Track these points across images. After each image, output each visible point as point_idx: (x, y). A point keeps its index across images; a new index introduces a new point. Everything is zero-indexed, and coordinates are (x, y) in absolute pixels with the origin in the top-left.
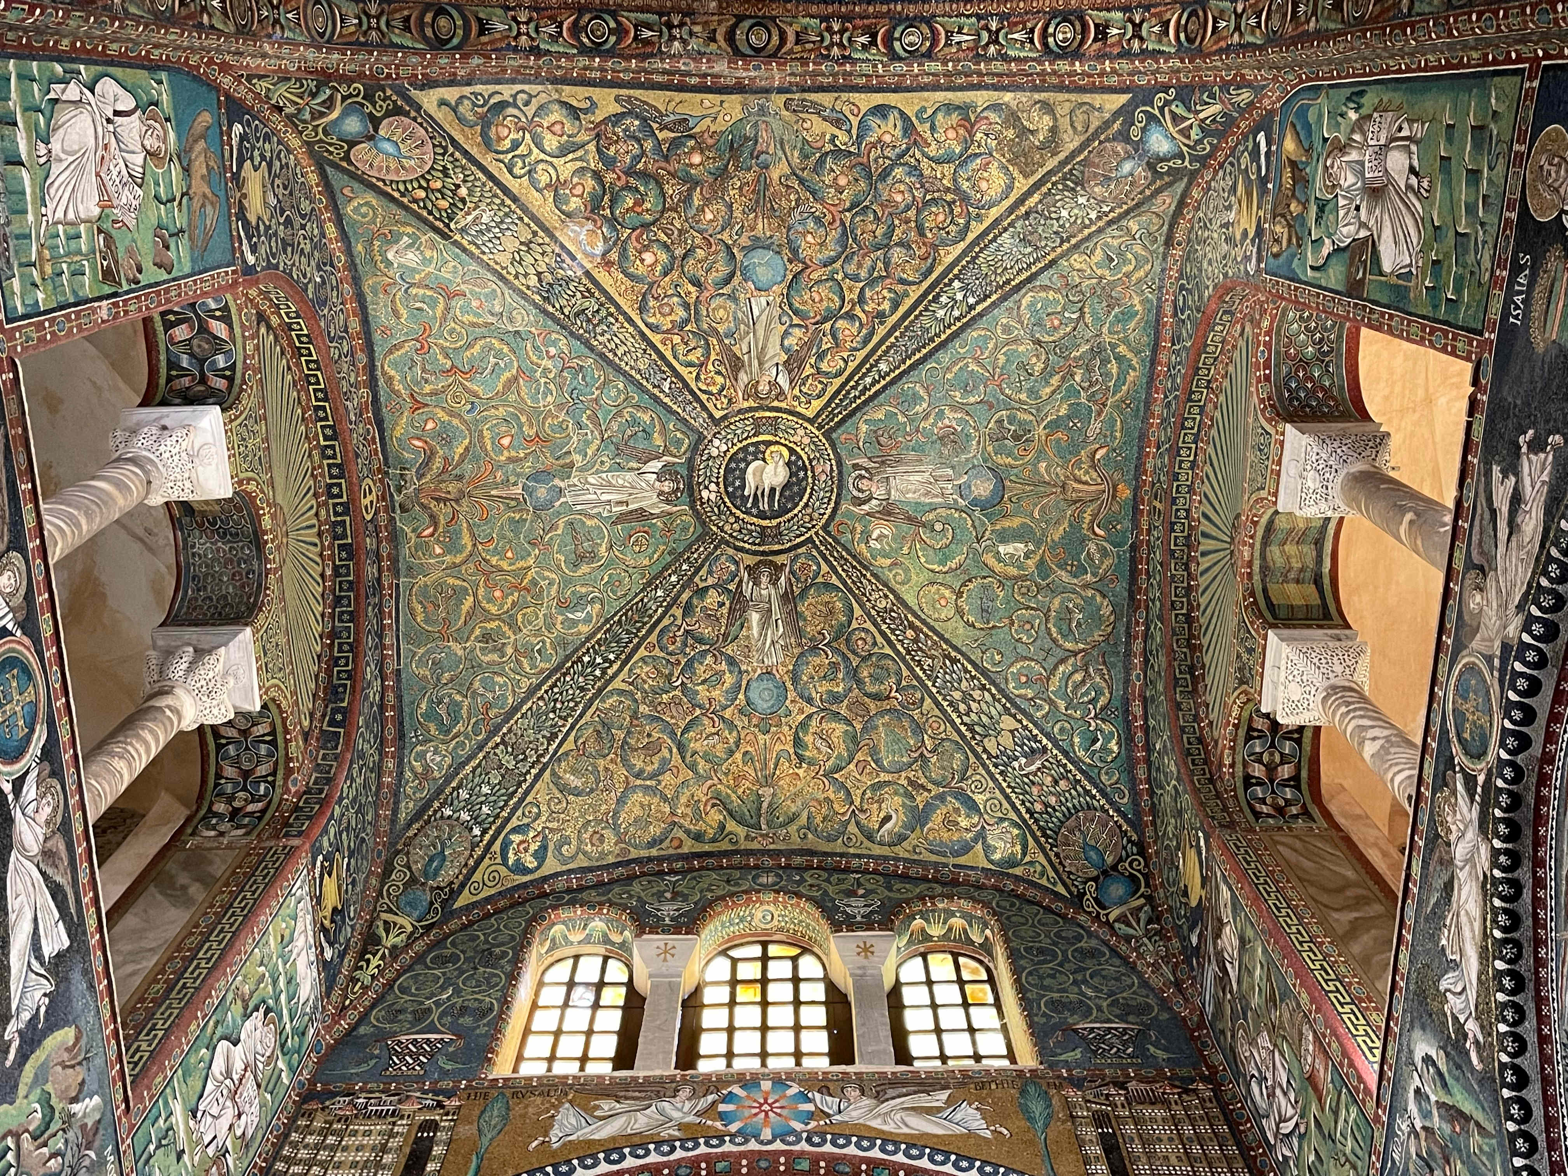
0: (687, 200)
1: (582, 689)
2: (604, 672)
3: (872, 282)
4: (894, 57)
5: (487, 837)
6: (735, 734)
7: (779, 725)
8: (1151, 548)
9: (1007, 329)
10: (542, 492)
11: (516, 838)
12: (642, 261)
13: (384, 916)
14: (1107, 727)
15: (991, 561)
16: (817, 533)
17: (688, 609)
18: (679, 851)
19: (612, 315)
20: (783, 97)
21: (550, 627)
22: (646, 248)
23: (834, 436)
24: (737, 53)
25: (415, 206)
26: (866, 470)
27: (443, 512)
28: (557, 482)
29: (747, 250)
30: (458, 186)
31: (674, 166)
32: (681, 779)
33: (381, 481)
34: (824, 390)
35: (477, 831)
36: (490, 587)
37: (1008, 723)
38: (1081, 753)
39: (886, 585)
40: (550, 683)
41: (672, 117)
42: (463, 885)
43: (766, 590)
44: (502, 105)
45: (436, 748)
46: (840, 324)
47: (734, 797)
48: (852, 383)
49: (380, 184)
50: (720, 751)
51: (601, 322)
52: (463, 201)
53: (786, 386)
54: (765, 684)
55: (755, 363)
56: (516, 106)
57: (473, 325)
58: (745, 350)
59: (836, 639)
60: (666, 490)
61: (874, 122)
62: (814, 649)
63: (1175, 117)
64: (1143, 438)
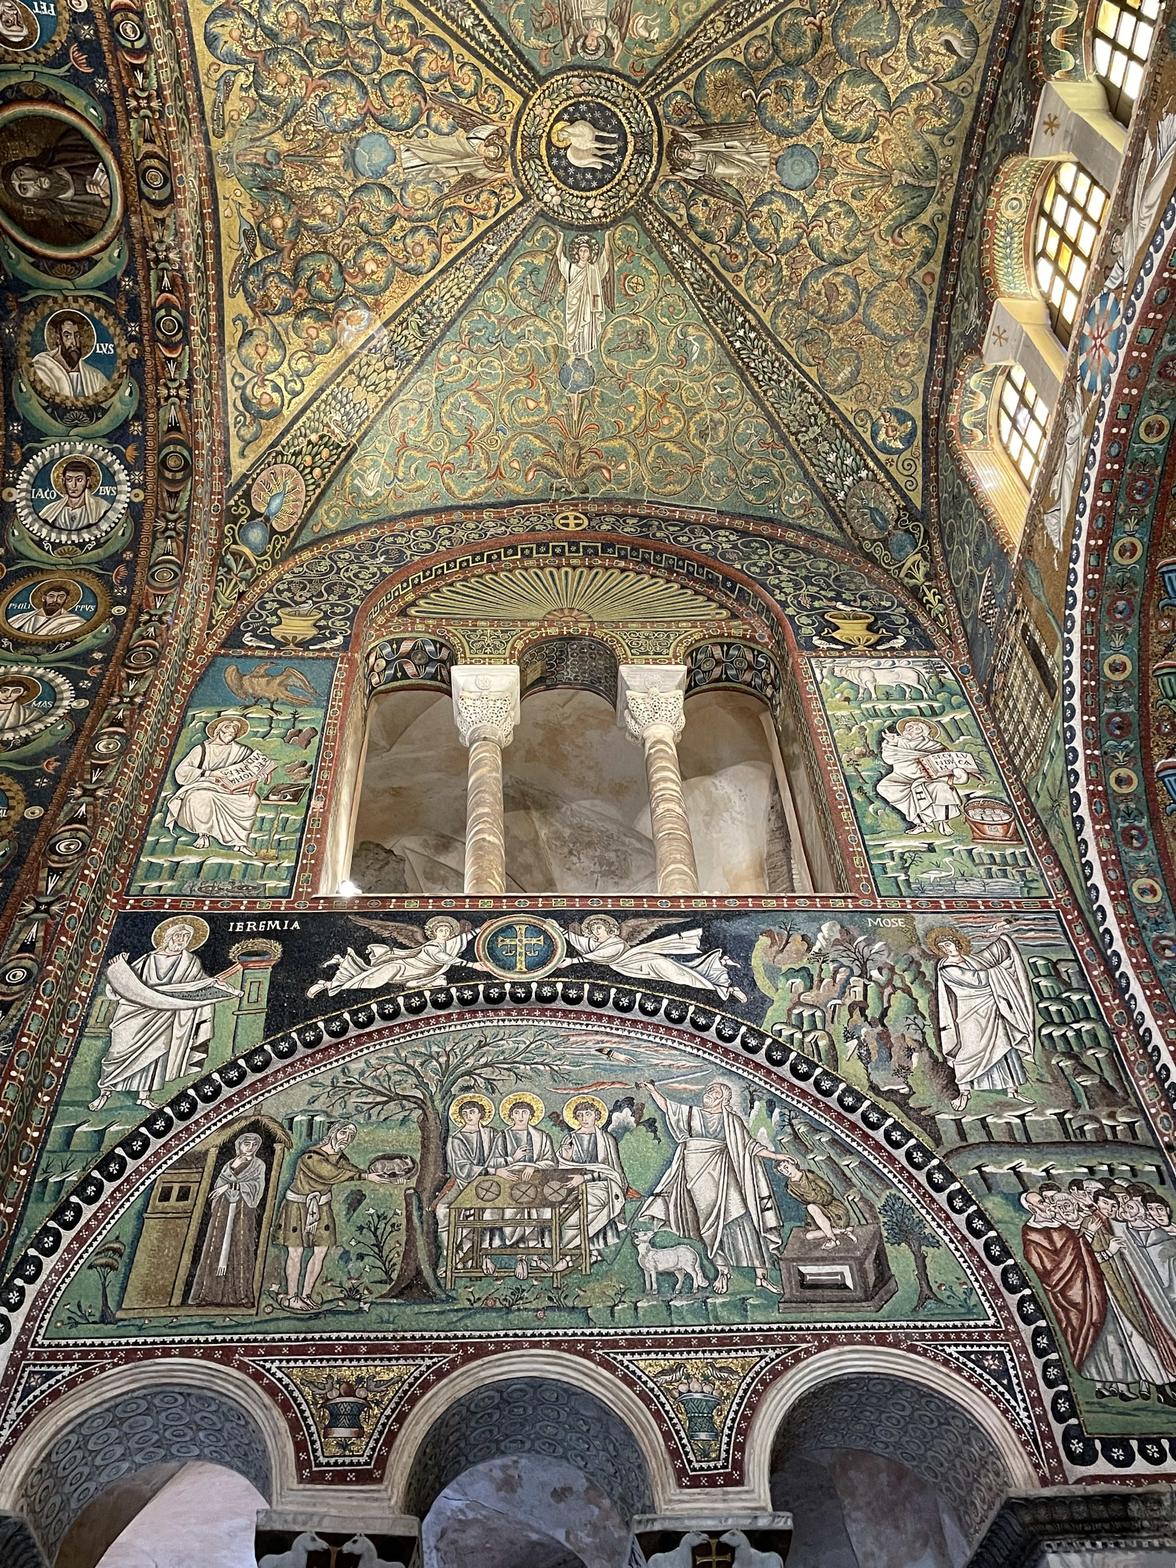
0: (316, 232)
1: (765, 352)
2: (752, 328)
3: (380, 42)
4: (148, 49)
5: (871, 464)
6: (831, 205)
7: (830, 157)
11: (882, 436)
12: (373, 273)
13: (902, 575)
16: (644, 94)
18: (937, 276)
19: (423, 302)
20: (213, 138)
21: (702, 377)
22: (362, 270)
23: (542, 73)
24: (171, 200)
25: (328, 476)
26: (576, 41)
27: (589, 460)
28: (570, 362)
29: (357, 172)
30: (310, 442)
31: (285, 243)
32: (867, 267)
33: (561, 506)
34: (494, 87)
35: (864, 474)
36: (659, 427)
39: (699, 22)
40: (753, 382)
41: (244, 245)
42: (904, 497)
43: (695, 155)
44: (245, 400)
45: (786, 494)
46: (425, 74)
47: (896, 213)
48: (487, 56)
49: (309, 505)
50: (846, 223)
51: (429, 311)
52: (322, 437)
53: (491, 128)
54: (787, 167)
55: (467, 161)
56: (244, 388)
57: (430, 427)
58: (454, 172)
59: (752, 81)
60: (587, 254)
61: (222, 50)
62: (759, 108)
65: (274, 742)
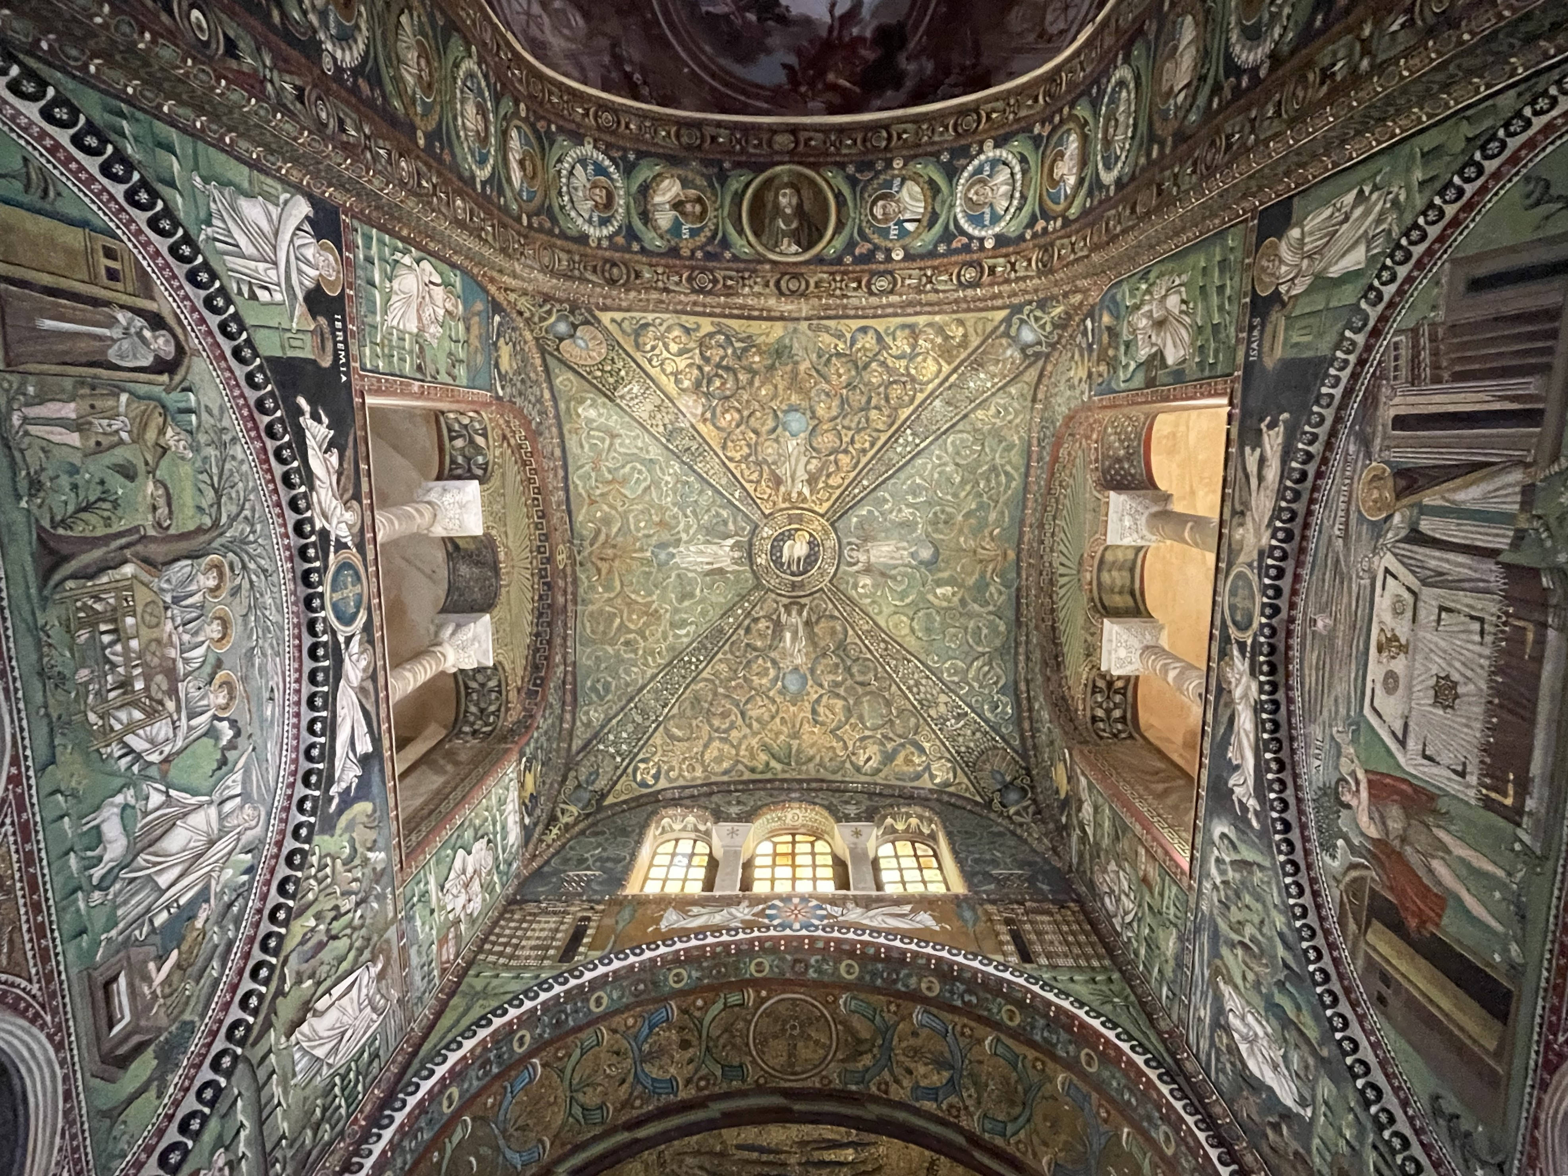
0: (751, 383)
1: (683, 677)
2: (697, 667)
3: (859, 431)
4: (871, 293)
5: (625, 763)
6: (776, 706)
7: (803, 701)
8: (1028, 588)
9: (939, 458)
10: (663, 556)
11: (642, 766)
12: (724, 418)
13: (562, 806)
14: (1004, 699)
15: (930, 597)
16: (826, 585)
17: (748, 630)
18: (741, 778)
19: (706, 451)
20: (808, 323)
21: (665, 638)
22: (727, 411)
23: (836, 525)
24: (782, 294)
25: (595, 381)
26: (856, 545)
27: (604, 566)
29: (785, 412)
30: (620, 370)
31: (745, 362)
32: (742, 733)
33: (569, 546)
34: (830, 497)
35: (618, 759)
36: (630, 613)
37: (943, 698)
38: (988, 715)
39: (868, 615)
40: (664, 672)
41: (743, 335)
42: (609, 791)
43: (795, 619)
44: (647, 325)
45: (595, 708)
46: (840, 456)
47: (775, 745)
48: (847, 493)
49: (576, 366)
50: (766, 717)
51: (700, 455)
52: (622, 379)
53: (808, 495)
56: (654, 326)
57: (626, 454)
58: (784, 472)
59: (837, 648)
60: (736, 556)
61: (860, 336)
62: (824, 655)
63: (1037, 319)
64: (1022, 523)
65: (447, 345)
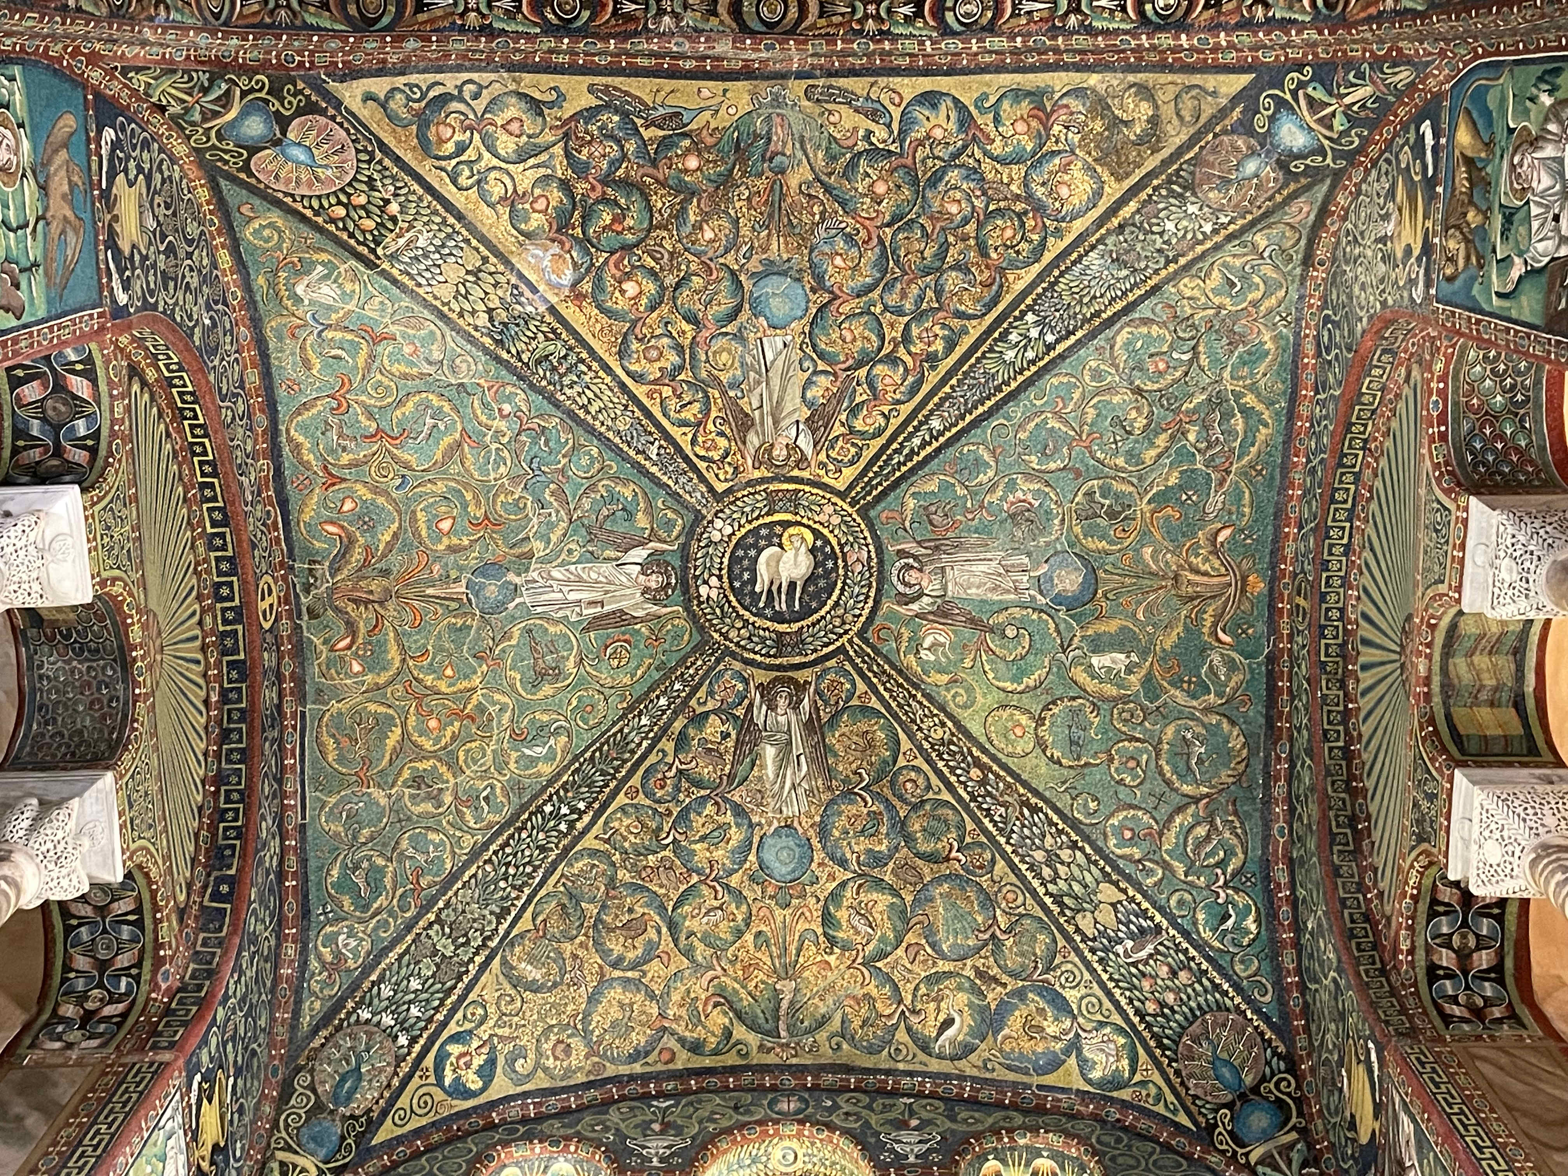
0: (680, 214)
1: (543, 849)
2: (571, 825)
3: (919, 316)
4: (946, 31)
5: (417, 1048)
6: (744, 908)
7: (803, 896)
8: (1294, 660)
9: (1097, 375)
10: (492, 590)
11: (455, 1049)
12: (623, 292)
13: (280, 1155)
14: (1241, 900)
15: (1081, 676)
16: (850, 641)
17: (682, 742)
18: (671, 1066)
19: (582, 361)
20: (804, 83)
21: (501, 766)
22: (628, 276)
23: (872, 513)
24: (745, 29)
25: (332, 228)
26: (915, 558)
27: (364, 618)
28: (511, 577)
29: (758, 277)
30: (387, 202)
31: (665, 171)
32: (673, 969)
33: (284, 578)
34: (859, 455)
35: (403, 1040)
36: (423, 716)
37: (1108, 893)
38: (1207, 934)
39: (942, 709)
40: (500, 841)
41: (661, 111)
42: (384, 1113)
43: (783, 716)
44: (444, 99)
45: (351, 928)
46: (879, 369)
47: (743, 994)
48: (895, 446)
49: (288, 200)
50: (724, 931)
51: (569, 370)
52: (393, 219)
53: (809, 450)
54: (784, 841)
55: (769, 421)
56: (462, 100)
57: (405, 376)
58: (756, 404)
59: (877, 780)
60: (654, 585)
61: (920, 113)
62: (849, 794)
63: (1312, 103)
64: (1280, 515)
